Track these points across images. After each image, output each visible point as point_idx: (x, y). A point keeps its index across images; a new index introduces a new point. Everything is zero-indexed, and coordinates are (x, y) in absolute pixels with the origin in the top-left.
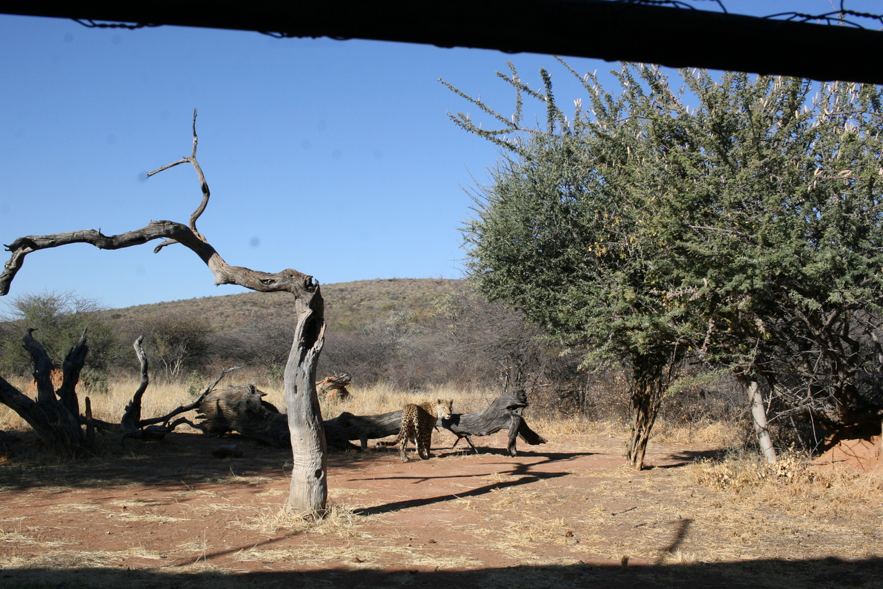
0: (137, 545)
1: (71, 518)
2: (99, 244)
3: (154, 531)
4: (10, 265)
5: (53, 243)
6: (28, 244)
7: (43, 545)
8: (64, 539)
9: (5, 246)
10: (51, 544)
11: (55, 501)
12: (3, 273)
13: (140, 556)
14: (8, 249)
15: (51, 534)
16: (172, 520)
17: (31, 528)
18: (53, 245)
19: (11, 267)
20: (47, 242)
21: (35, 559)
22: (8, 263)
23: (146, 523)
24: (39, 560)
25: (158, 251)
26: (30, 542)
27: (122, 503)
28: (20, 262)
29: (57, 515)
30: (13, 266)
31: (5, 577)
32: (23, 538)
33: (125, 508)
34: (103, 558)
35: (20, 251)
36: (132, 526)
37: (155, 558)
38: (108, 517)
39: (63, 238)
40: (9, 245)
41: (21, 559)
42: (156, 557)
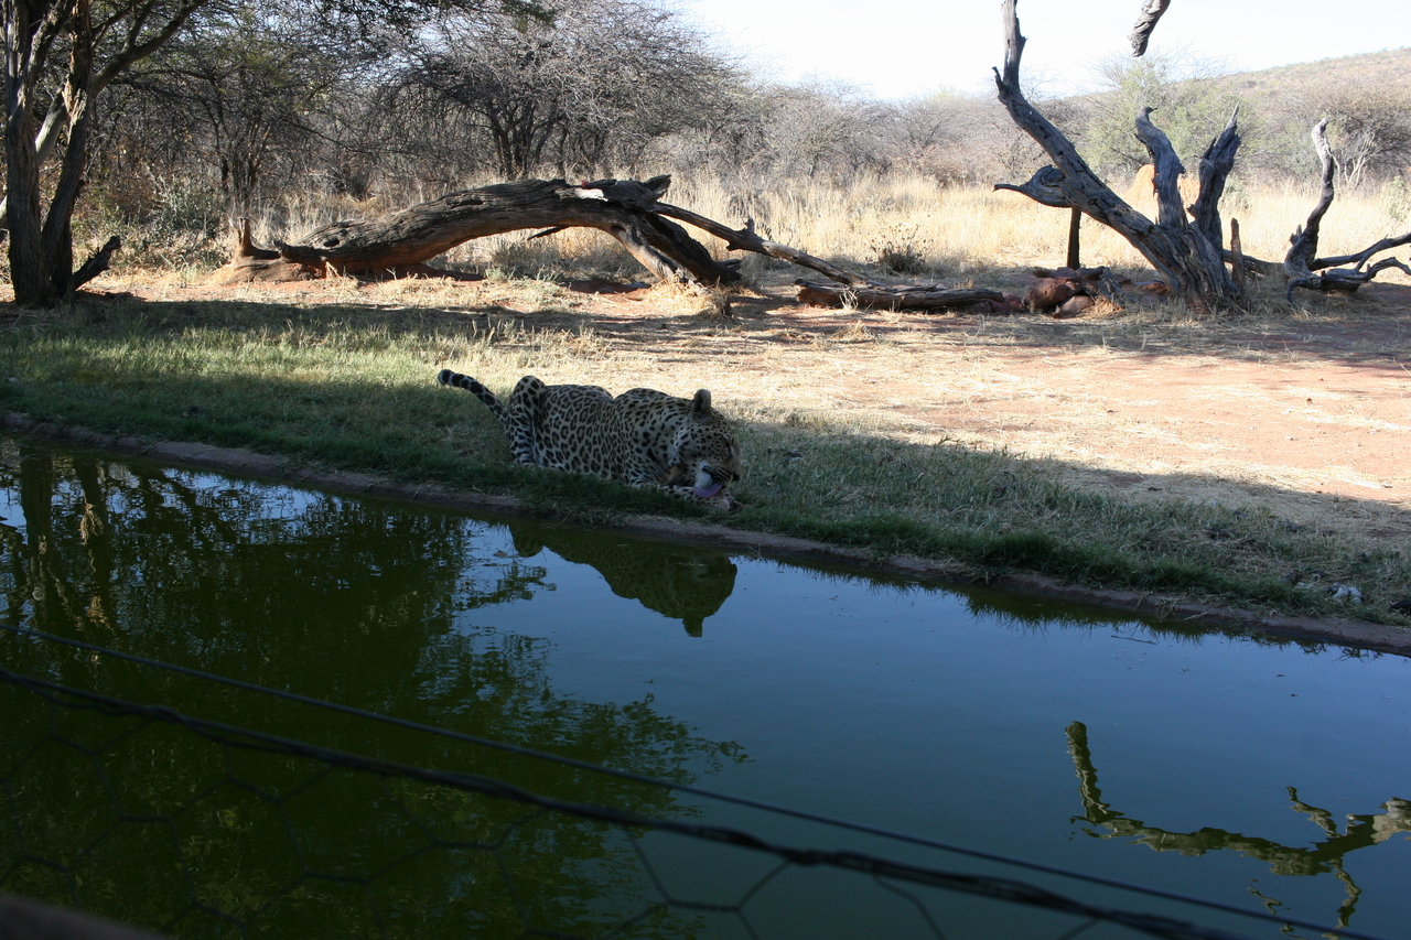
0: (1340, 462)
1: (1226, 410)
3: (1363, 443)
4: (1150, 6)
7: (1194, 446)
8: (1222, 440)
10: (1205, 447)
11: (1195, 380)
12: (1139, 20)
13: (1348, 481)
15: (1202, 431)
16: (1393, 427)
17: (1171, 419)
19: (1152, 10)
22: (1148, 4)
23: (1347, 429)
24: (1195, 464)
26: (1173, 441)
27: (1304, 392)
29: (1204, 402)
30: (1155, 8)
31: (1150, 489)
32: (1161, 433)
33: (1309, 400)
34: (1289, 476)
36: (1324, 430)
37: (1373, 487)
38: (1284, 413)
41: (1167, 466)
42: (1376, 486)
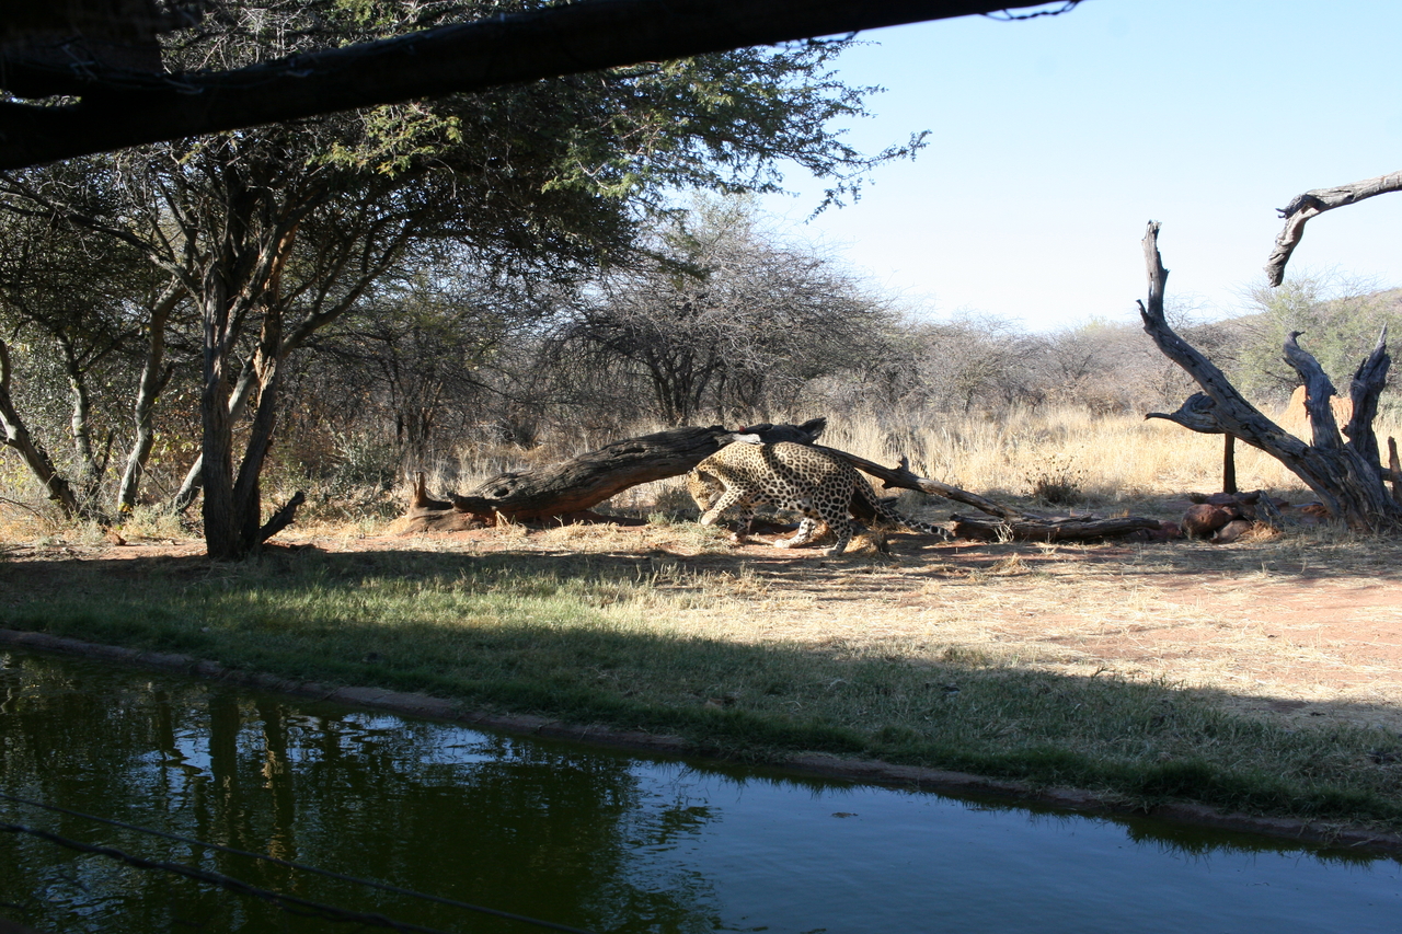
1: (1392, 631)
4: (1284, 238)
5: (1351, 197)
6: (1313, 202)
7: (1358, 669)
8: (1387, 662)
9: (1278, 210)
10: (1370, 669)
11: (1359, 602)
12: (1274, 252)
14: (1283, 214)
15: (1366, 654)
17: (1334, 643)
18: (1349, 200)
19: (1285, 242)
20: (1340, 198)
21: (1351, 690)
22: (1281, 236)
24: (1357, 691)
26: (1336, 664)
28: (1298, 232)
29: (1368, 624)
30: (1288, 240)
31: (1313, 714)
32: (1324, 656)
35: (1299, 216)
39: (1366, 188)
40: (1283, 208)
41: (1330, 690)
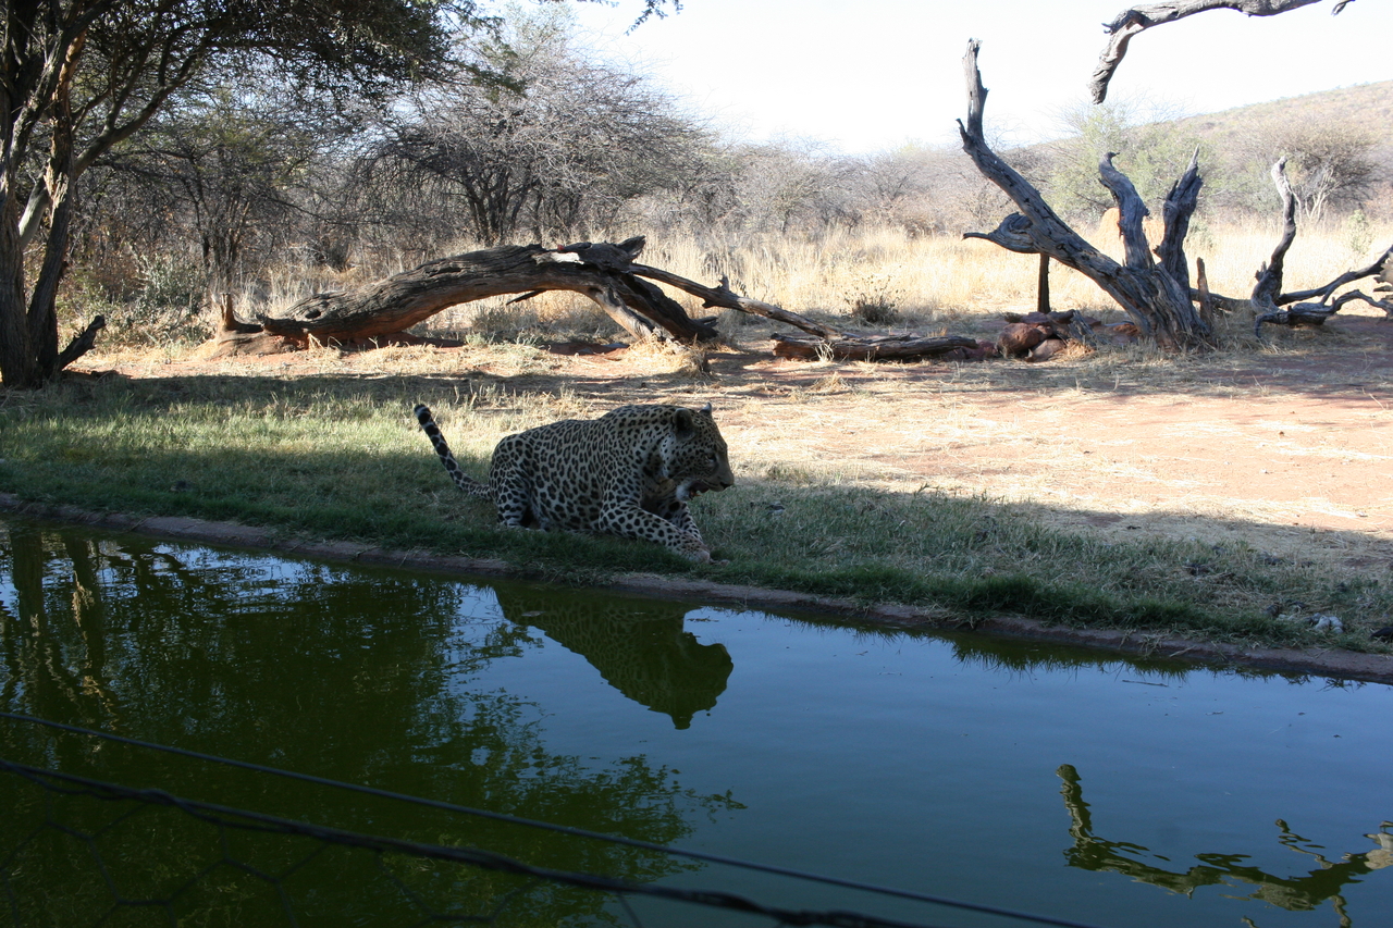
0: (1315, 493)
1: (1201, 446)
2: (1248, 9)
3: (1336, 473)
4: (1107, 55)
5: (1175, 13)
6: (1138, 18)
7: (1170, 483)
8: (1198, 477)
9: (1105, 25)
10: (1182, 483)
11: (1170, 418)
12: (1098, 69)
13: (1323, 511)
14: (1108, 29)
15: (1177, 468)
16: (1365, 457)
17: (1147, 458)
18: (1173, 16)
19: (1109, 59)
20: (1165, 14)
21: (1164, 504)
22: (1105, 52)
23: (1321, 461)
24: (1169, 504)
25: (1339, 11)
26: (1149, 479)
27: (1277, 426)
28: (1122, 49)
29: (1178, 440)
30: (1113, 56)
31: (1129, 528)
32: (1137, 471)
33: (1282, 433)
34: (1265, 509)
35: (1123, 32)
36: (1299, 462)
37: (1349, 517)
38: (1257, 447)
39: (1190, 3)
40: (1109, 23)
41: (1144, 504)
42: (1352, 516)
